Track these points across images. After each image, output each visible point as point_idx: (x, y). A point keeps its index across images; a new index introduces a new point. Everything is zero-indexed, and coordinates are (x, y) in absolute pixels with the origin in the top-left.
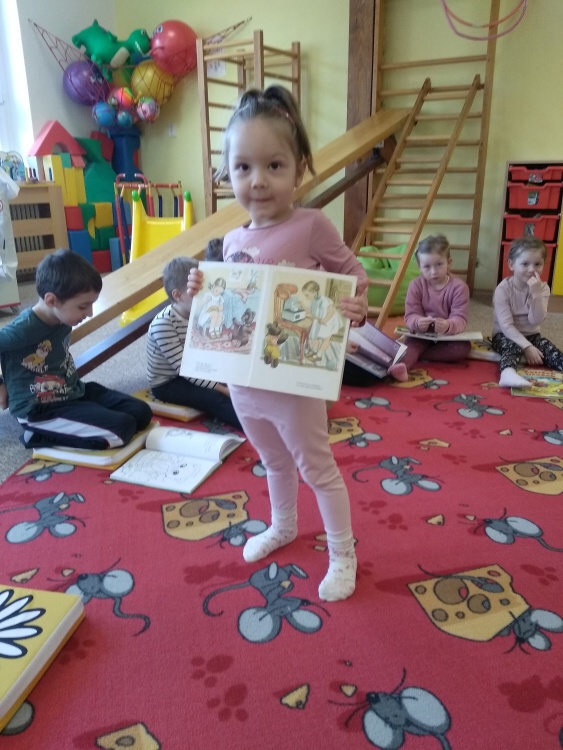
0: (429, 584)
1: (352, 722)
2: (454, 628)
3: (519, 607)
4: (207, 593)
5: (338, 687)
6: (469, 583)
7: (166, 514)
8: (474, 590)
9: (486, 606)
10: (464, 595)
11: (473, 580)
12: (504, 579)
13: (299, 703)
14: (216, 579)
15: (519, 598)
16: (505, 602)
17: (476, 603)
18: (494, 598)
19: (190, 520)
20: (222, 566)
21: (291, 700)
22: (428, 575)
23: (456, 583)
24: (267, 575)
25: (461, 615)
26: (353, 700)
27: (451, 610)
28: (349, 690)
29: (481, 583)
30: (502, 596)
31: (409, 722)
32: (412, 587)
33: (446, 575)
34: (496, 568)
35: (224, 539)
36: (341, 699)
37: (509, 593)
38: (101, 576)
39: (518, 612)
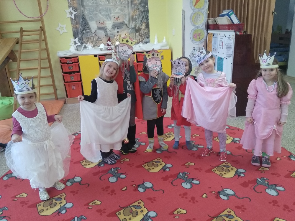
0: (146, 164)
1: (136, 189)
2: (152, 171)
3: (164, 164)
4: (99, 177)
5: (132, 185)
6: (154, 162)
7: (82, 163)
8: (155, 163)
9: (158, 166)
10: (153, 165)
11: (154, 161)
12: (161, 160)
13: (125, 190)
14: (100, 174)
15: (164, 163)
16: (161, 164)
17: (156, 165)
18: (159, 164)
19: (89, 163)
20: (100, 171)
21: (124, 189)
22: (146, 163)
23: (151, 163)
24: (112, 171)
25: (153, 168)
26: (136, 187)
27: (151, 168)
28: (134, 186)
29: (156, 162)
30: (161, 163)
31: (146, 187)
32: (143, 166)
33: (149, 162)
34: (159, 158)
35: (99, 166)
36: (133, 187)
37: (162, 162)
38: (73, 179)
39: (163, 165)
